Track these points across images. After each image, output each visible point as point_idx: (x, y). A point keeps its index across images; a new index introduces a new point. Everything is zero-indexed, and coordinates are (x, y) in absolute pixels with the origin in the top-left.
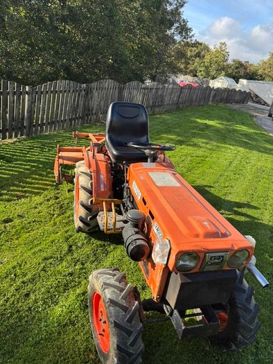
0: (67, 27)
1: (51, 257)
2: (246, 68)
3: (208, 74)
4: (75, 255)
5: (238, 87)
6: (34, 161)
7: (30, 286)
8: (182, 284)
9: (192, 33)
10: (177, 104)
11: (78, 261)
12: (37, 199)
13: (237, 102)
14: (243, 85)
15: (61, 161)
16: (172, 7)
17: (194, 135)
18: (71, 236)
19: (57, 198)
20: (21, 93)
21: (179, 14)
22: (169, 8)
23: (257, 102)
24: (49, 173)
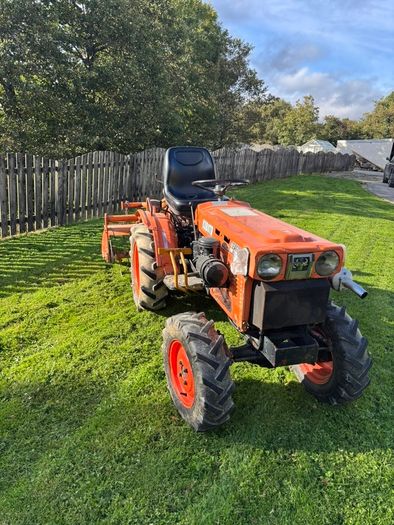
0: (98, 94)
1: (111, 336)
2: (344, 127)
3: (293, 141)
4: (141, 333)
5: (336, 151)
6: (73, 247)
7: (91, 363)
8: (267, 293)
9: (264, 86)
10: (255, 175)
11: (145, 338)
12: (85, 283)
13: (338, 170)
14: (343, 148)
15: (111, 233)
16: (233, 57)
17: (281, 207)
18: (133, 316)
19: (109, 281)
20: (49, 170)
21: (243, 64)
22: (229, 59)
23: (367, 168)
24: (95, 257)
